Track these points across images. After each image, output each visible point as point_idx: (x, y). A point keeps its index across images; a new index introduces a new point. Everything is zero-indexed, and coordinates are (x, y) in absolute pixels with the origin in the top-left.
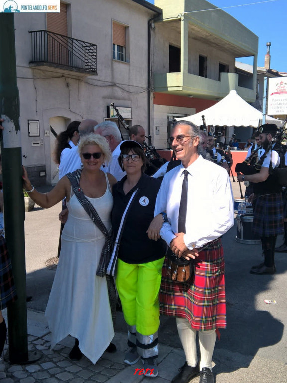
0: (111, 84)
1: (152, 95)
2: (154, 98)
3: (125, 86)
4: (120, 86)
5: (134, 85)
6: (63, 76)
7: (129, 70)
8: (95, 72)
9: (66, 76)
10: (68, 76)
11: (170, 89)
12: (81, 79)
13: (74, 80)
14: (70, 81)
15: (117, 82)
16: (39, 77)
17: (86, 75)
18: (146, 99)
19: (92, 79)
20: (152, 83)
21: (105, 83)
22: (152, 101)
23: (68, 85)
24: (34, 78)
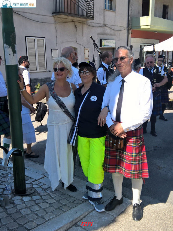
0: (103, 25)
1: (130, 31)
2: (131, 33)
3: (112, 26)
4: (109, 26)
5: (119, 25)
6: (73, 21)
7: (115, 16)
8: (92, 18)
9: (75, 21)
10: (76, 21)
11: (142, 27)
12: (84, 22)
13: (80, 23)
14: (77, 24)
15: (107, 24)
16: (58, 22)
17: (87, 20)
18: (126, 34)
19: (91, 23)
20: (130, 24)
21: (100, 24)
22: (130, 36)
23: (76, 27)
24: (55, 23)
